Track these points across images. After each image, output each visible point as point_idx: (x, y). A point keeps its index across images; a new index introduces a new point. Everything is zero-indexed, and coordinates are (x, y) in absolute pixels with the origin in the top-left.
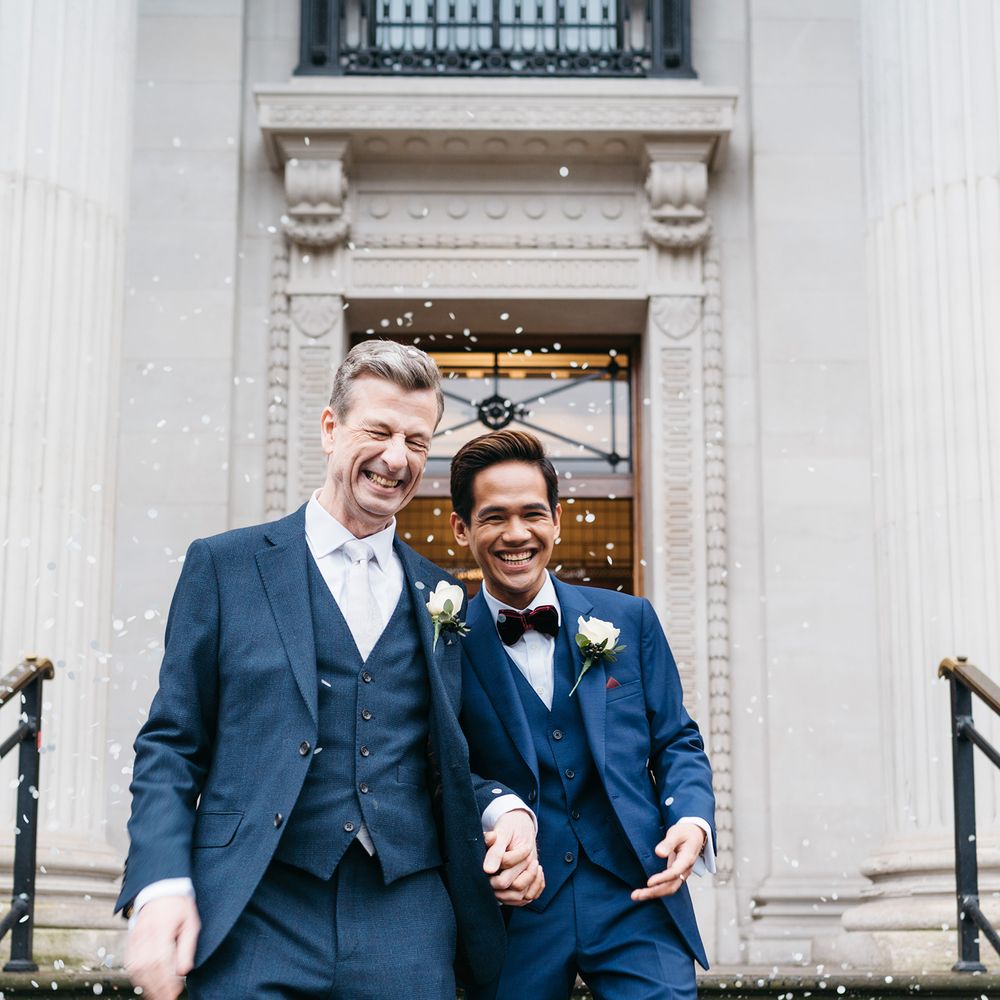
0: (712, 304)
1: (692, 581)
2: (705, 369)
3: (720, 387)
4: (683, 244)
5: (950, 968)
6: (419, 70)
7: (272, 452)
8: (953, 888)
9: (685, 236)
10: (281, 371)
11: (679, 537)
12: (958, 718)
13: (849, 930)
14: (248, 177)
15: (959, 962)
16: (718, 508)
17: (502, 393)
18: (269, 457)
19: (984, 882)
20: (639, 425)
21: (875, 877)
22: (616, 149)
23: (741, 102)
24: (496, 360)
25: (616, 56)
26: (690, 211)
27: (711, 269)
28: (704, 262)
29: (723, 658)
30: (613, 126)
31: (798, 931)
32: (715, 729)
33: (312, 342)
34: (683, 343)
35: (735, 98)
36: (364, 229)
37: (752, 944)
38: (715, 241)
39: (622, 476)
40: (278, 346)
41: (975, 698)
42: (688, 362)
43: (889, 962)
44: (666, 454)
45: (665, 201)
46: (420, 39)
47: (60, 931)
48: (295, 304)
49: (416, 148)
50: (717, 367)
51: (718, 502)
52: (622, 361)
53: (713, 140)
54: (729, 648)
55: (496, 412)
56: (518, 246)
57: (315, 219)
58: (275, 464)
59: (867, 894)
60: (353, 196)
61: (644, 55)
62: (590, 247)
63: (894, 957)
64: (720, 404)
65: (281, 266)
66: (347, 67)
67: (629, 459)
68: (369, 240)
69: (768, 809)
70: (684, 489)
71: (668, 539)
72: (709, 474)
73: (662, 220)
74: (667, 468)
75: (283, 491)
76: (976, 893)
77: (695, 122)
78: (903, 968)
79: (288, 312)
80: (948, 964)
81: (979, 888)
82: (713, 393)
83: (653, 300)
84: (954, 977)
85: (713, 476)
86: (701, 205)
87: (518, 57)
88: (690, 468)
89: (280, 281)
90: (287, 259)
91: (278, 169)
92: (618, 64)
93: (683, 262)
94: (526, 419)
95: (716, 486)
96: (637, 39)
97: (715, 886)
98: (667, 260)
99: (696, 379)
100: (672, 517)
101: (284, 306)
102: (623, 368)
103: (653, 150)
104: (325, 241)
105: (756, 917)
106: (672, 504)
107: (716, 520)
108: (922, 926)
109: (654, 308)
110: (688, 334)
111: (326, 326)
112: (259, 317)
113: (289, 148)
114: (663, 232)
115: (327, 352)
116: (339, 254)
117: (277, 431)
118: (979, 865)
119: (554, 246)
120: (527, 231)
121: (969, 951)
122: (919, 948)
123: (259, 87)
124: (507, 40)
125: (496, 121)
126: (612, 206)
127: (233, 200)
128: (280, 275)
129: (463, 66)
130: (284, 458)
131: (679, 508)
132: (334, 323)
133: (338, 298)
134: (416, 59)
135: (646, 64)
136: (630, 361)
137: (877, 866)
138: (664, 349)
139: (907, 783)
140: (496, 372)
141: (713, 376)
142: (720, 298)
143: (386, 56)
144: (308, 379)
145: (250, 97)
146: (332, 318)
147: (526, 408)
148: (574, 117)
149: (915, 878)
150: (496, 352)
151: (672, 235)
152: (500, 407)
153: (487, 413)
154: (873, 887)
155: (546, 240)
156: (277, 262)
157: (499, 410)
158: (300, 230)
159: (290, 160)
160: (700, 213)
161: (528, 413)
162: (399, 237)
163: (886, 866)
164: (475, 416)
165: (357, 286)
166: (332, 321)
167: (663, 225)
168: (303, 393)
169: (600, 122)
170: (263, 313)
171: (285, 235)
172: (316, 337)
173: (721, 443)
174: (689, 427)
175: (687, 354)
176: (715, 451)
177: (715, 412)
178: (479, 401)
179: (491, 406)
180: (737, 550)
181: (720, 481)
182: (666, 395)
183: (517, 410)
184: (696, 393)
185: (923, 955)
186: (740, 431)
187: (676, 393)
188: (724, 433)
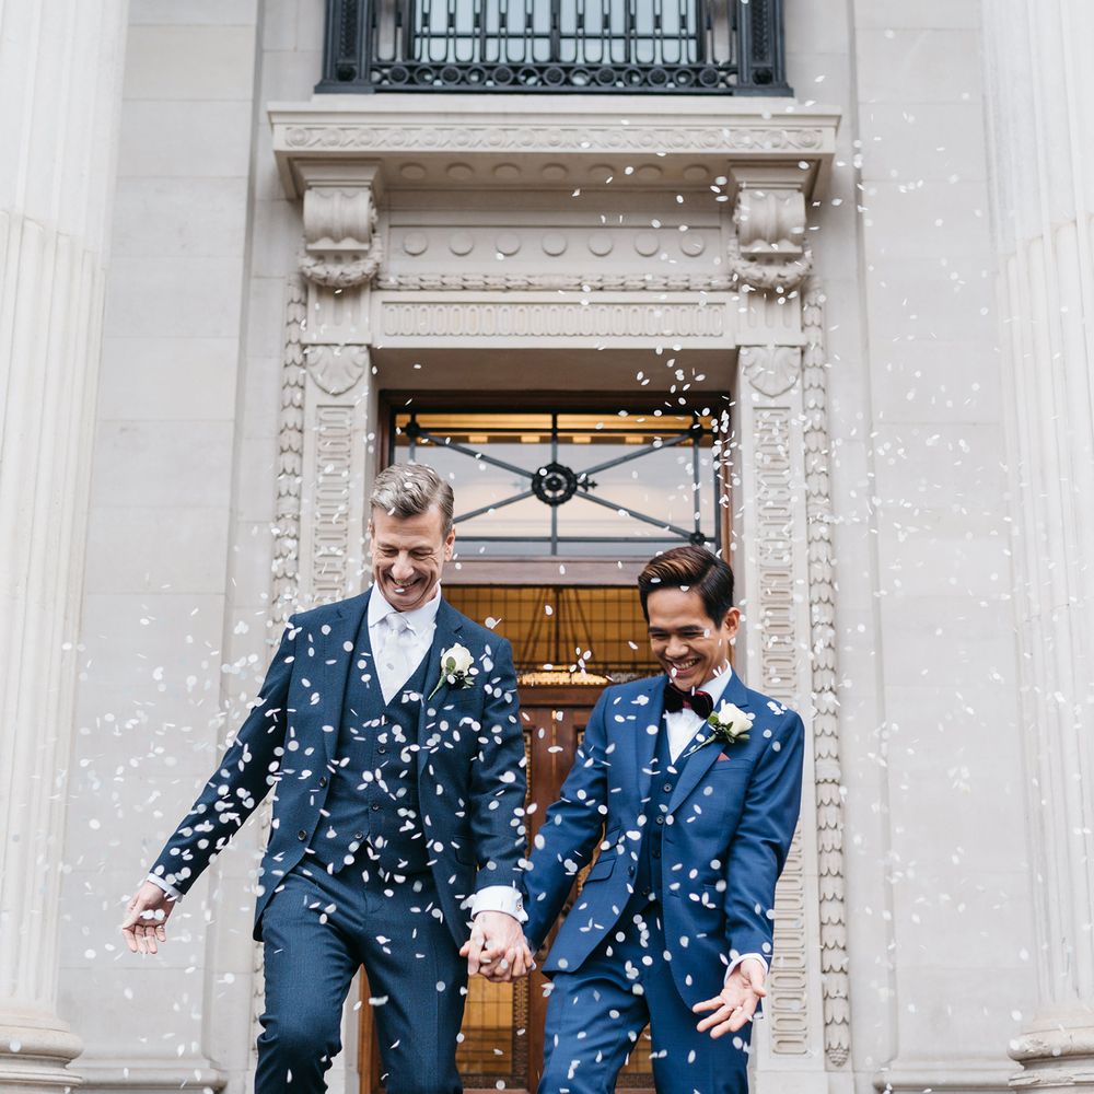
0: (814, 355)
1: (795, 687)
2: (805, 433)
3: (825, 454)
4: (777, 286)
6: (463, 87)
7: (283, 534)
9: (779, 276)
10: (295, 435)
14: (258, 209)
16: (824, 598)
17: (563, 461)
18: (279, 539)
21: (1028, 1061)
22: (698, 174)
23: (845, 122)
24: (555, 422)
25: (697, 70)
26: (787, 247)
27: (813, 315)
28: (803, 306)
29: (833, 781)
30: (693, 150)
32: (824, 871)
33: (329, 400)
34: (780, 401)
35: (839, 118)
36: (397, 268)
38: (816, 282)
40: (292, 404)
42: (786, 423)
44: (761, 534)
45: (756, 235)
46: (465, 51)
48: (313, 356)
49: (459, 175)
50: (821, 430)
51: (825, 592)
52: (707, 423)
53: (813, 163)
54: (841, 770)
55: (554, 483)
57: (338, 257)
58: (285, 545)
59: (1017, 1083)
60: (383, 232)
61: (729, 69)
62: (668, 289)
64: (827, 474)
65: (297, 310)
66: (380, 82)
67: (716, 538)
68: (402, 280)
70: (784, 575)
71: (765, 636)
72: (814, 557)
73: (753, 258)
74: (761, 551)
75: (293, 578)
77: (791, 146)
79: (304, 366)
82: (817, 461)
83: (743, 352)
85: (818, 560)
86: (798, 240)
87: (580, 72)
88: (790, 552)
89: (295, 328)
90: (304, 303)
91: (296, 201)
92: (699, 79)
93: (779, 307)
94: (591, 491)
95: (821, 571)
96: (720, 50)
97: (828, 1070)
98: (760, 305)
99: (796, 444)
100: (769, 609)
101: (299, 359)
102: (708, 432)
103: (741, 177)
104: (349, 281)
106: (769, 593)
107: (823, 612)
109: (744, 359)
110: (787, 390)
111: (351, 382)
112: (268, 370)
113: (308, 175)
114: (755, 271)
115: (350, 413)
116: (366, 296)
117: (288, 506)
119: (624, 288)
120: (591, 270)
123: (273, 106)
124: (568, 52)
125: (554, 144)
126: (693, 243)
127: (242, 234)
128: (295, 321)
129: (516, 82)
130: (297, 538)
131: (777, 599)
132: (359, 377)
133: (365, 348)
134: (460, 73)
135: (732, 79)
138: (757, 408)
139: (1064, 941)
140: (554, 436)
141: (815, 441)
142: (824, 348)
143: (426, 71)
144: (327, 444)
145: (263, 118)
146: (356, 372)
147: (592, 478)
148: (648, 139)
149: (1077, 1062)
150: (555, 412)
151: (764, 275)
152: (560, 476)
153: (543, 485)
154: (1024, 1074)
155: (614, 281)
156: (293, 306)
157: (559, 480)
158: (320, 270)
159: (310, 188)
160: (798, 250)
161: (594, 485)
162: (438, 278)
163: (1041, 1047)
164: (529, 489)
165: (386, 334)
166: (356, 376)
167: (754, 264)
168: (319, 461)
169: (678, 145)
170: (272, 366)
171: (303, 274)
172: (337, 395)
173: (827, 521)
174: (788, 501)
175: (786, 415)
176: (820, 531)
177: (819, 484)
178: (534, 470)
179: (548, 476)
180: (850, 650)
181: (827, 565)
182: (760, 463)
183: (581, 480)
184: (796, 460)
186: (850, 505)
187: (772, 460)
188: (830, 508)
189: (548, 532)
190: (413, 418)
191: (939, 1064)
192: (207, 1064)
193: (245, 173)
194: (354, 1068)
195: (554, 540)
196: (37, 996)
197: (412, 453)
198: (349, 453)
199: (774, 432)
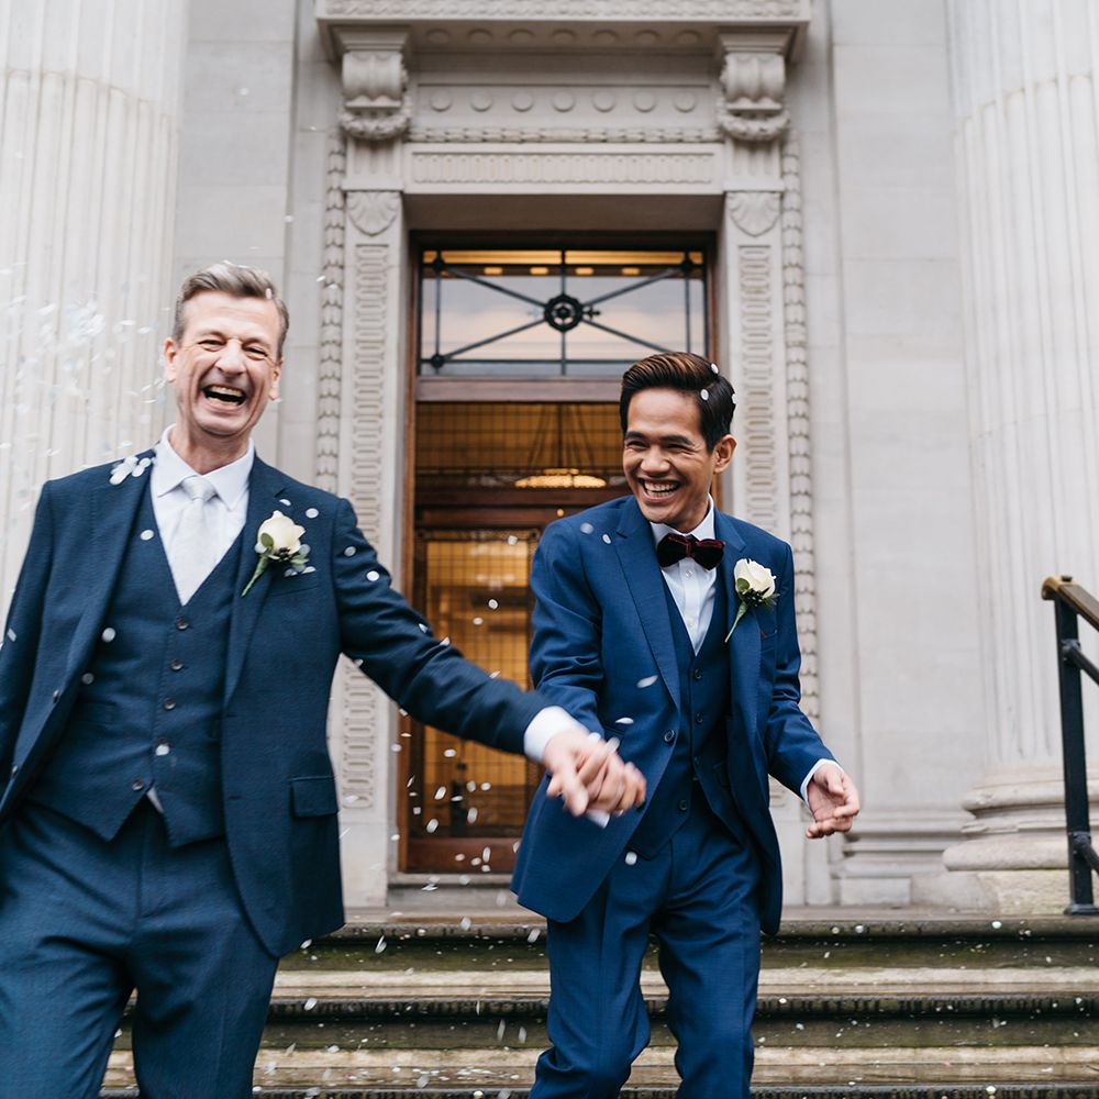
0: (792, 200)
1: (774, 491)
2: (785, 268)
3: (801, 286)
4: (760, 139)
5: (1061, 911)
7: (326, 356)
8: (1063, 824)
9: (762, 130)
10: (336, 271)
11: (759, 444)
12: (1064, 642)
13: (951, 869)
14: (302, 69)
15: (1072, 904)
16: (801, 413)
17: (570, 293)
18: (323, 361)
20: (715, 325)
21: (979, 812)
22: (690, 40)
24: (563, 257)
26: (767, 104)
27: (790, 164)
28: (782, 157)
29: (808, 573)
30: (685, 18)
31: (894, 869)
33: (366, 240)
34: (761, 241)
36: (425, 122)
37: (844, 883)
38: (794, 134)
40: (334, 243)
41: (1081, 621)
42: (766, 260)
43: (996, 904)
44: (745, 357)
45: (741, 94)
48: (351, 201)
49: (479, 40)
50: (797, 266)
51: (801, 407)
52: (697, 258)
53: (791, 31)
54: (814, 562)
55: (563, 311)
56: (587, 140)
57: (373, 113)
58: (329, 368)
59: (970, 830)
60: (412, 90)
62: (663, 141)
63: (1001, 899)
64: (801, 303)
65: (337, 161)
68: (430, 133)
69: (859, 736)
70: (765, 394)
71: (749, 446)
72: (791, 377)
73: (738, 113)
74: (745, 372)
75: (337, 397)
76: (1088, 829)
77: (772, 14)
78: (1012, 911)
79: (343, 208)
80: (1060, 907)
81: (1092, 823)
82: (794, 293)
83: (730, 195)
84: (1066, 920)
85: (795, 380)
86: (778, 98)
88: (770, 371)
89: (335, 176)
90: (344, 154)
91: (335, 62)
93: (760, 157)
94: (596, 319)
95: (798, 390)
97: (803, 820)
98: (744, 155)
99: (776, 279)
100: (752, 423)
101: (340, 203)
102: (698, 266)
103: (728, 42)
104: (383, 135)
105: (848, 854)
106: (752, 409)
107: (799, 426)
109: (730, 203)
110: (767, 231)
111: (385, 223)
112: (313, 213)
113: (347, 40)
114: (739, 125)
115: (384, 252)
116: (398, 148)
117: (331, 333)
118: (1090, 799)
119: (625, 140)
120: (596, 124)
121: (1081, 891)
122: (1027, 889)
125: (563, 13)
126: (685, 100)
127: (288, 93)
128: (335, 170)
130: (339, 361)
131: (759, 414)
132: (393, 220)
133: (397, 194)
136: (705, 258)
137: (979, 799)
138: (742, 247)
139: (1010, 709)
140: (564, 270)
141: (793, 275)
142: (800, 193)
144: (365, 278)
146: (390, 215)
147: (596, 307)
148: (645, 9)
149: (1021, 812)
150: (563, 248)
151: (748, 129)
152: (568, 306)
153: (554, 313)
154: (976, 822)
155: (616, 134)
156: (333, 157)
157: (568, 310)
158: (357, 125)
159: (348, 51)
160: (776, 106)
161: (598, 313)
162: (460, 131)
163: (989, 800)
164: (541, 317)
165: (417, 182)
166: (390, 218)
167: (738, 119)
168: (359, 294)
169: (673, 13)
170: (317, 209)
171: (342, 128)
172: (373, 235)
173: (803, 345)
174: (768, 328)
175: (767, 253)
176: (797, 354)
177: (795, 313)
178: (545, 300)
179: (559, 306)
180: (821, 458)
181: (802, 385)
182: (743, 294)
183: (586, 309)
184: (776, 292)
185: (1033, 897)
186: (823, 332)
187: (755, 292)
188: (806, 335)
189: (558, 356)
190: (439, 256)
191: (899, 815)
193: (290, 37)
194: (394, 822)
195: (564, 362)
197: (439, 285)
198: (384, 287)
199: (756, 267)
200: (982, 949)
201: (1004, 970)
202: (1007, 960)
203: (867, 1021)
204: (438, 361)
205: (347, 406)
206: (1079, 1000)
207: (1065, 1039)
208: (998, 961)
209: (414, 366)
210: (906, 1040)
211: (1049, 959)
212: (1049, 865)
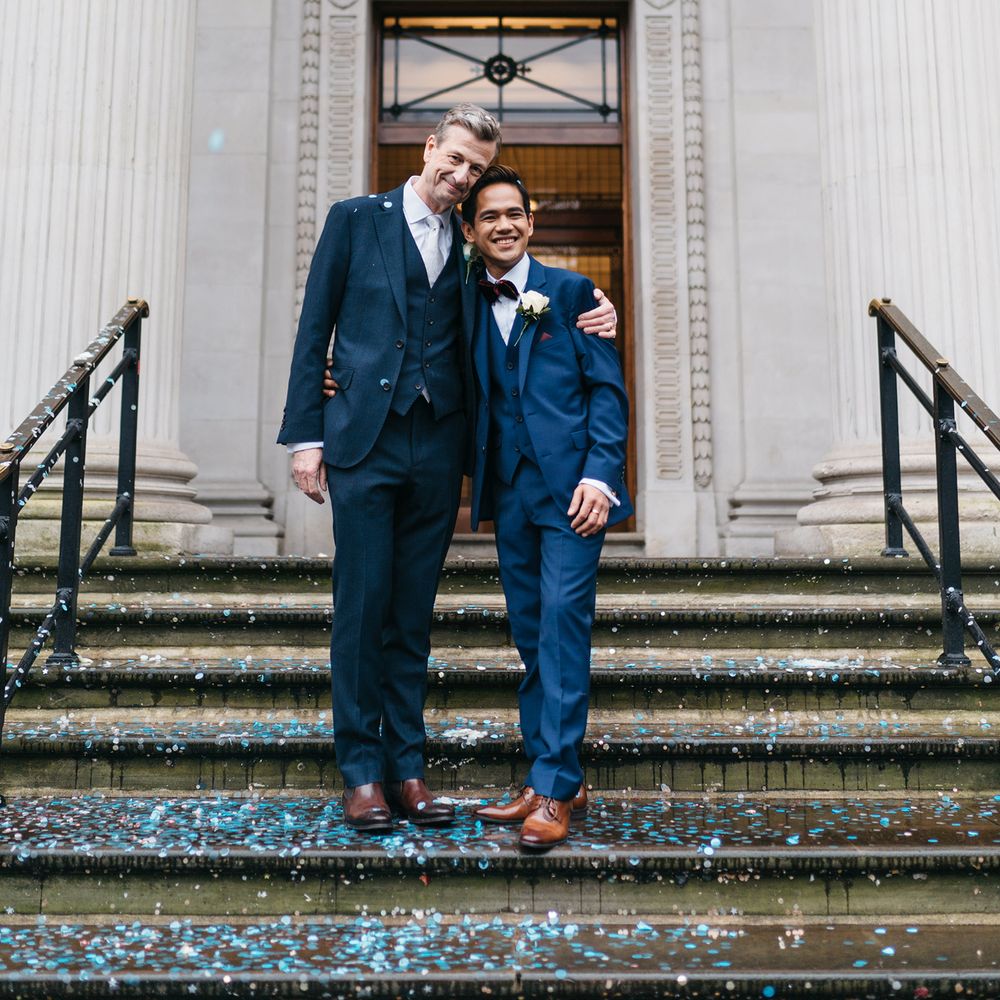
1: (674, 220)
2: (683, 34)
3: (698, 50)
5: (879, 554)
7: (306, 108)
10: (314, 37)
11: (662, 181)
12: (883, 348)
15: (886, 548)
16: (696, 156)
17: (507, 52)
18: (303, 112)
19: (906, 483)
20: (627, 80)
21: (825, 479)
24: (501, 22)
29: (701, 287)
32: (695, 351)
33: (338, 12)
34: (665, 12)
37: (729, 541)
39: (613, 126)
40: (311, 14)
43: (831, 549)
44: (650, 109)
47: (153, 524)
50: (694, 33)
51: (697, 151)
52: (612, 24)
54: (707, 279)
55: (501, 69)
58: (308, 118)
59: (817, 494)
63: (835, 545)
64: (698, 64)
67: (618, 111)
70: (667, 139)
71: (653, 183)
72: (688, 126)
74: (651, 121)
75: (315, 142)
76: (900, 492)
78: (842, 554)
80: (878, 550)
81: (902, 488)
82: (691, 56)
84: (882, 560)
85: (692, 128)
88: (671, 121)
94: (528, 75)
95: (694, 136)
97: (696, 490)
99: (676, 43)
100: (656, 164)
102: (613, 30)
105: (732, 518)
106: (656, 152)
107: (694, 166)
108: (860, 520)
110: (669, 4)
115: (353, 22)
117: (310, 89)
121: (894, 539)
122: (855, 537)
130: (316, 113)
131: (662, 156)
136: (618, 24)
137: (824, 469)
138: (648, 17)
139: (848, 401)
140: (501, 31)
141: (691, 41)
144: (337, 44)
147: (528, 65)
149: (855, 480)
150: (501, 16)
152: (504, 64)
153: (492, 70)
154: (822, 488)
157: (503, 67)
161: (529, 70)
163: (832, 470)
164: (482, 73)
168: (333, 57)
172: (344, 8)
173: (698, 99)
174: (670, 85)
175: (669, 22)
176: (693, 106)
177: (693, 72)
178: (485, 59)
179: (496, 64)
180: (714, 193)
181: (698, 132)
182: (649, 57)
183: (519, 67)
184: (676, 55)
185: (859, 543)
186: (715, 88)
187: (660, 55)
188: (701, 90)
189: (496, 105)
190: (397, 21)
192: (260, 486)
195: (501, 110)
196: (170, 437)
197: (397, 45)
198: (353, 51)
199: (660, 34)
200: (816, 580)
201: (832, 596)
202: (835, 588)
203: (725, 629)
204: (397, 110)
205: (323, 150)
206: (881, 615)
207: (871, 643)
208: (829, 589)
209: (377, 114)
210: (753, 643)
211: (866, 588)
212: (873, 520)
